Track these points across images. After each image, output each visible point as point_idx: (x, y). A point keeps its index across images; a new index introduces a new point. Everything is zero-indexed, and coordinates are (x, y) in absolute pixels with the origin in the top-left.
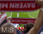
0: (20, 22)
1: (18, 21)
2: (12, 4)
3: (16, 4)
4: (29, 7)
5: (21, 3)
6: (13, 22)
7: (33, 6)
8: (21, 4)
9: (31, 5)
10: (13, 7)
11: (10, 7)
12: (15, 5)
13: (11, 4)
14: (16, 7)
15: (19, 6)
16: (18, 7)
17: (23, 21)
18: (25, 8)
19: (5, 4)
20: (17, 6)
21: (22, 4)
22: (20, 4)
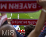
0: (20, 23)
1: (18, 22)
3: (15, 4)
6: (13, 23)
7: (34, 6)
8: (21, 5)
9: (32, 6)
10: (12, 8)
11: (9, 8)
12: (14, 5)
13: (10, 5)
14: (15, 8)
15: (19, 7)
16: (18, 8)
17: (24, 22)
22: (19, 5)
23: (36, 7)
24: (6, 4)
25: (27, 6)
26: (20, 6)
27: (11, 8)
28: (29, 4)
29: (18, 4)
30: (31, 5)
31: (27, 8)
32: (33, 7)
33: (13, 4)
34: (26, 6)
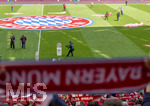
2: (74, 72)
3: (85, 72)
4: (123, 77)
5: (99, 70)
7: (136, 74)
8: (99, 73)
9: (130, 73)
10: (76, 81)
11: (68, 82)
12: (81, 74)
13: (69, 74)
15: (95, 79)
16: (90, 81)
18: (112, 81)
19: (52, 75)
20: (88, 76)
21: (103, 71)
22: (96, 73)
23: (139, 76)
24: (58, 73)
25: (117, 74)
26: (97, 76)
27: (72, 82)
28: (121, 70)
29: (92, 71)
30: (127, 71)
31: (115, 79)
32: (132, 76)
33: (78, 72)
34: (112, 76)
